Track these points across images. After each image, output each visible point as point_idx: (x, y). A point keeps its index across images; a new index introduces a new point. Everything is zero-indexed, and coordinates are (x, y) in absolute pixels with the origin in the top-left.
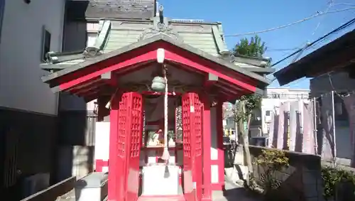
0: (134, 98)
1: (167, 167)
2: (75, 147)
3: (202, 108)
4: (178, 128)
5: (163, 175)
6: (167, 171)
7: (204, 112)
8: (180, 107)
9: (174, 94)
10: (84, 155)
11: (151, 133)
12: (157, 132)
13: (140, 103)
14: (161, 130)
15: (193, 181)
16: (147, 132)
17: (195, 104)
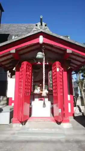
0: (27, 65)
1: (44, 102)
2: (1, 96)
3: (62, 70)
4: (50, 82)
5: (42, 106)
6: (44, 104)
7: (64, 72)
8: (51, 71)
9: (48, 64)
10: (5, 100)
11: (36, 86)
12: (39, 86)
13: (31, 68)
14: (41, 85)
15: (59, 108)
16: (34, 86)
17: (59, 68)
